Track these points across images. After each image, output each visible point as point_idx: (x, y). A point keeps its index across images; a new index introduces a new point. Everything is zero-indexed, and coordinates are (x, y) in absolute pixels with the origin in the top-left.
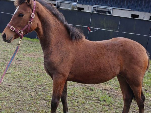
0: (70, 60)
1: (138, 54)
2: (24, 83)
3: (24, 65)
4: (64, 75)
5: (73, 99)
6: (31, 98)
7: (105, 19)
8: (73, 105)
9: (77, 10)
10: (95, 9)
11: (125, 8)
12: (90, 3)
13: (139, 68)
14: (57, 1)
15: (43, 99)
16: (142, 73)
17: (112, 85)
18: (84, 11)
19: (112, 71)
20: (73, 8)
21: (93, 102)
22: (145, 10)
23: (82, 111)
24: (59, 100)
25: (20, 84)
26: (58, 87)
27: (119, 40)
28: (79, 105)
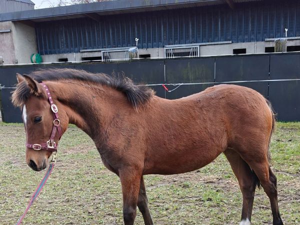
0: (141, 139)
1: (252, 107)
2: (73, 195)
3: (67, 168)
4: (137, 167)
5: (158, 206)
6: (89, 216)
7: (189, 66)
8: (160, 215)
9: (138, 58)
10: (169, 52)
11: (220, 41)
12: (159, 43)
13: (258, 131)
14: (102, 52)
15: (109, 215)
16: (264, 137)
17: (219, 172)
18: (151, 58)
19: (214, 142)
20: (131, 56)
21: (192, 205)
22: (254, 37)
23: (177, 222)
24: (135, 208)
25: (67, 198)
26: (130, 187)
27: (217, 90)
28: (170, 213)
